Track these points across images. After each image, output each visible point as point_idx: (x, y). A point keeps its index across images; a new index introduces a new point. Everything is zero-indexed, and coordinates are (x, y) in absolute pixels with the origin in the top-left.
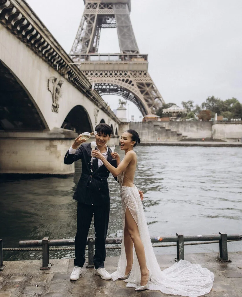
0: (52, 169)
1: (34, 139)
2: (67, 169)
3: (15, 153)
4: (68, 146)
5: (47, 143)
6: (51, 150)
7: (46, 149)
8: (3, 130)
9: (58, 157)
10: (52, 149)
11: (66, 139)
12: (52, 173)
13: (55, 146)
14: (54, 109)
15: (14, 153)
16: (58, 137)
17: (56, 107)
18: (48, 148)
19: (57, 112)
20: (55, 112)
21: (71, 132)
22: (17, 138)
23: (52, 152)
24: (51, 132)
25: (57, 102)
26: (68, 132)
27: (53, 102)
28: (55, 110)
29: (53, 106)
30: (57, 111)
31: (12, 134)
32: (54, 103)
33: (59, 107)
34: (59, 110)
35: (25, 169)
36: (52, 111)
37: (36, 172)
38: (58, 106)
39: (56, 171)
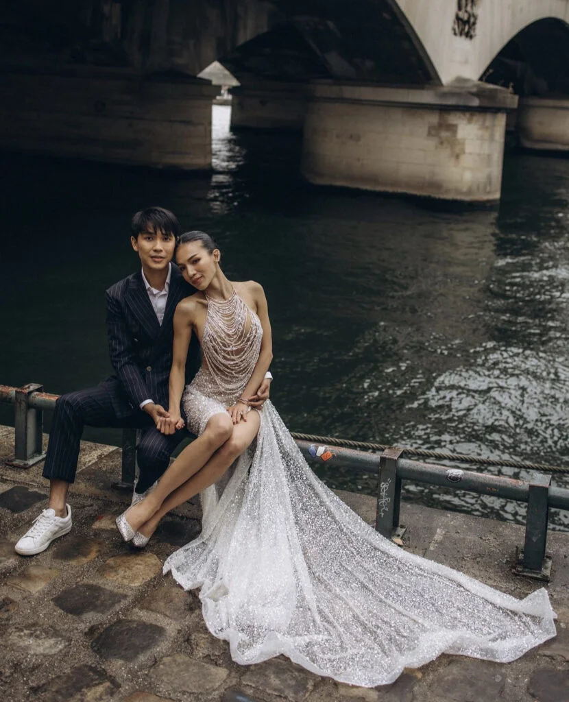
0: (437, 186)
1: (403, 107)
2: (478, 188)
3: (356, 138)
4: (487, 128)
5: (434, 119)
6: (440, 138)
7: (429, 134)
8: (330, 81)
9: (457, 157)
10: (445, 134)
11: (482, 110)
12: (437, 196)
13: (453, 128)
14: (461, 28)
15: (351, 137)
16: (461, 103)
17: (468, 22)
18: (433, 131)
19: (471, 37)
20: (463, 37)
21: (501, 91)
22: (361, 100)
23: (442, 143)
24: (445, 90)
25: (472, 7)
26: (491, 90)
27: (460, 8)
28: (463, 30)
29: (458, 19)
30: (472, 32)
31: (350, 92)
32: (463, 10)
33: (478, 22)
34: (479, 29)
35: (375, 180)
36: (455, 34)
37: (400, 190)
38: (472, 20)
39: (448, 191)
